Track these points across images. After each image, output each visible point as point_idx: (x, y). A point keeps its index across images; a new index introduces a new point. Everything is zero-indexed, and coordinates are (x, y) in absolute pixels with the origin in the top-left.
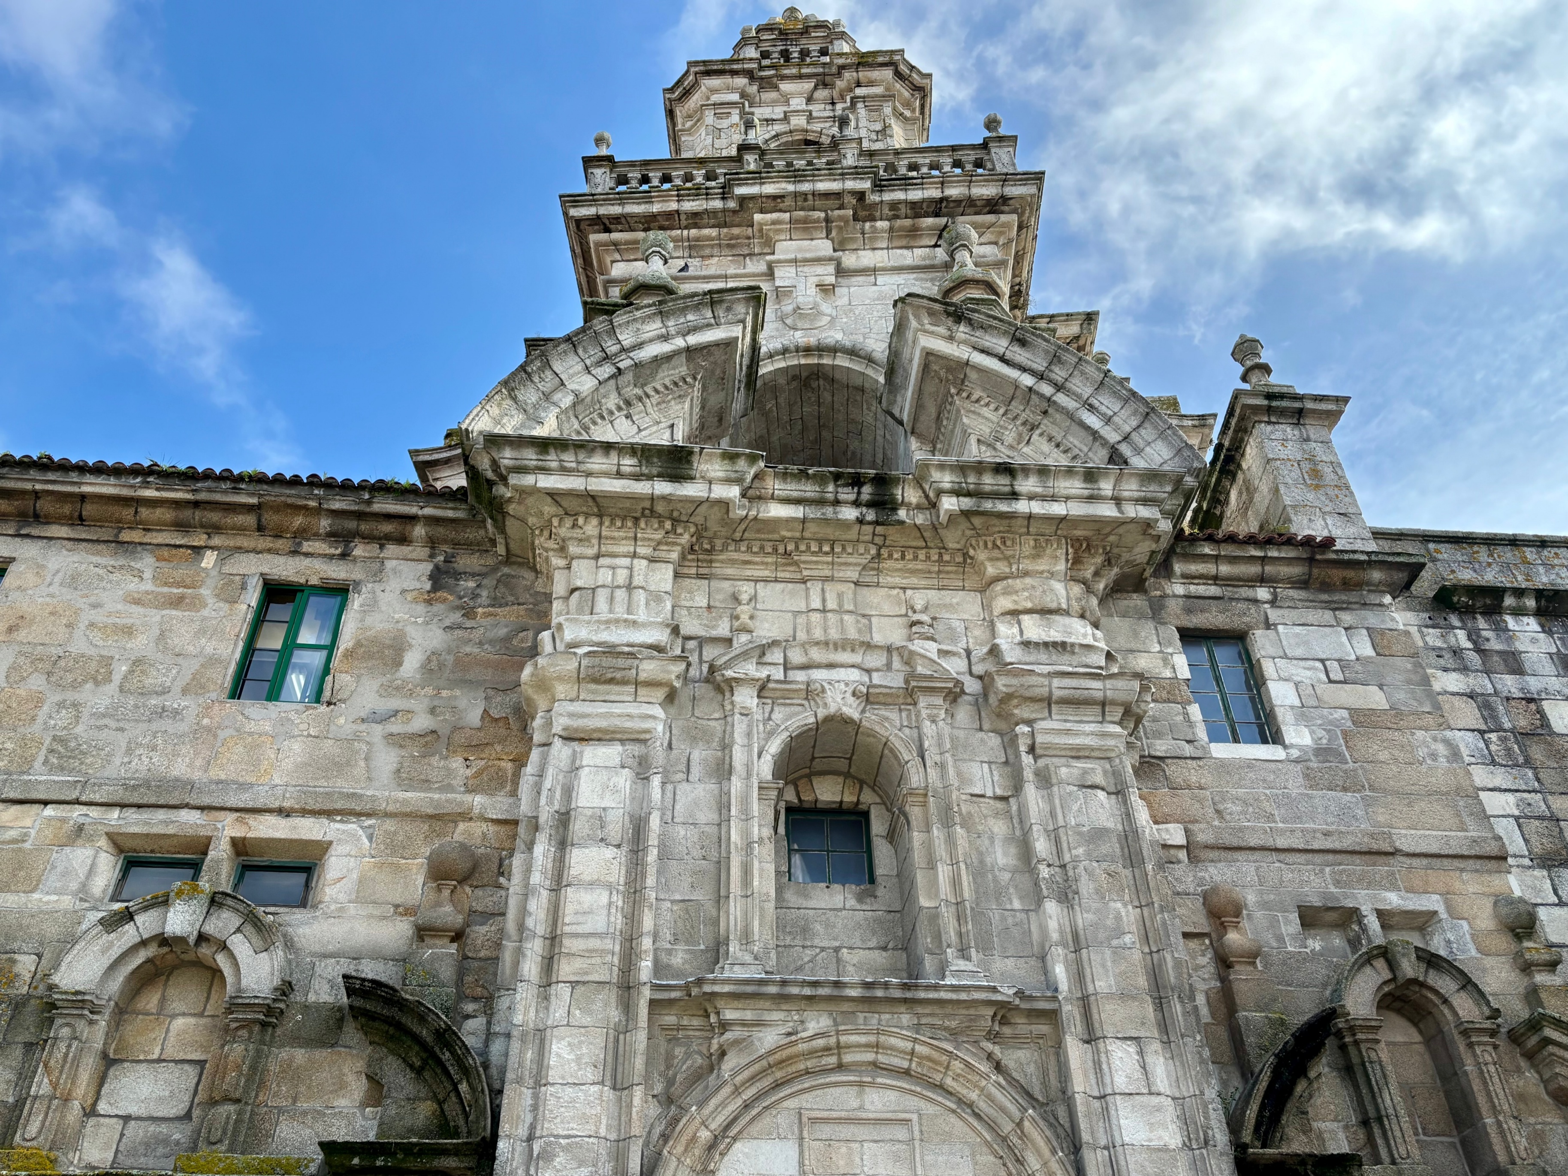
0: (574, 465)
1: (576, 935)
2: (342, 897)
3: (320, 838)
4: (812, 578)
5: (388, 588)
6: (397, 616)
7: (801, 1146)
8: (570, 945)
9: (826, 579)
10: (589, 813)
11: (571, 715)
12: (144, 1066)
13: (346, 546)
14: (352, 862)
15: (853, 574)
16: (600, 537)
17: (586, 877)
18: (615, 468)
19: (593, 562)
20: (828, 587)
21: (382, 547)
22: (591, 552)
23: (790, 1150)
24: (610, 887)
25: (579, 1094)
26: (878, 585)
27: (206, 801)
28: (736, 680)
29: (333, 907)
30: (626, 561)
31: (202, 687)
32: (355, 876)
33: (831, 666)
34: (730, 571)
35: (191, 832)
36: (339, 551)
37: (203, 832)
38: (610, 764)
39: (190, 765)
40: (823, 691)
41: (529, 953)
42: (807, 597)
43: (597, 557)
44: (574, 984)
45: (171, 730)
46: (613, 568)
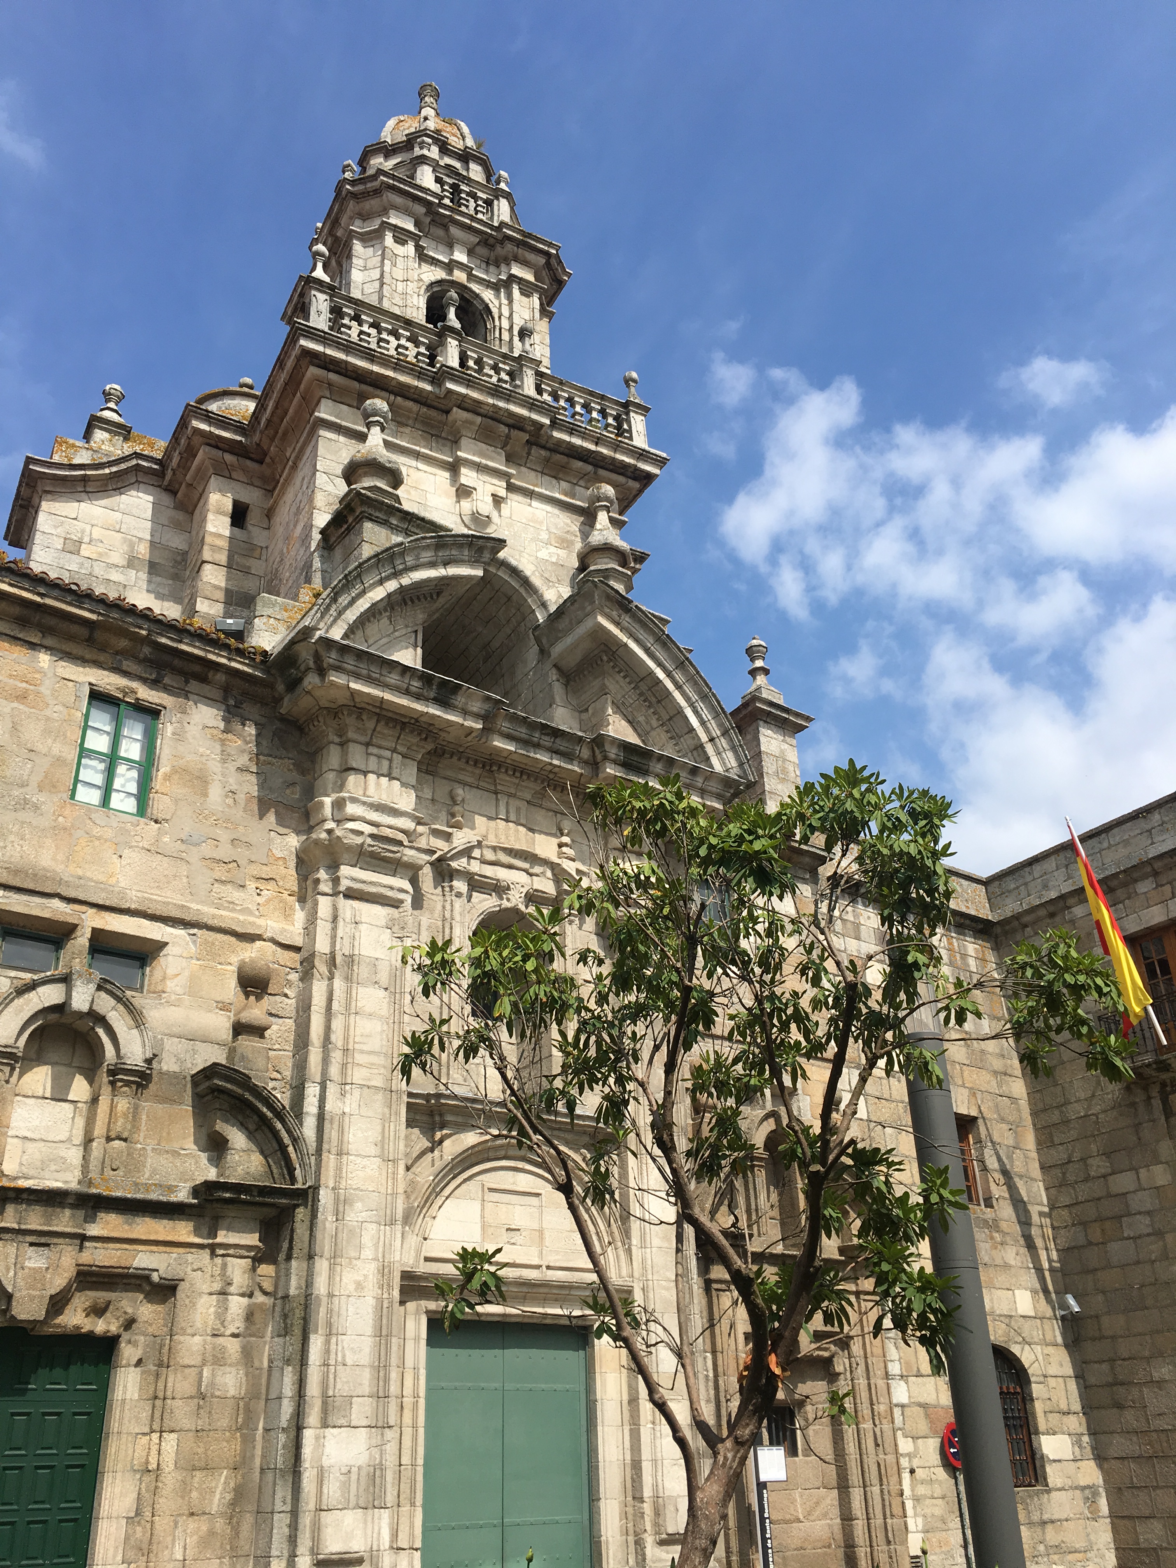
0: (377, 676)
1: (362, 1052)
2: (179, 990)
3: (159, 938)
4: (502, 792)
5: (192, 722)
6: (201, 750)
7: (483, 1205)
8: (359, 1058)
9: (510, 795)
10: (368, 960)
11: (353, 879)
12: (32, 1101)
13: (158, 673)
14: (184, 963)
15: (528, 797)
16: (374, 730)
17: (368, 1009)
18: (405, 686)
19: (364, 747)
20: (512, 801)
21: (187, 682)
22: (363, 739)
23: (477, 1205)
24: (380, 1018)
25: (365, 1161)
26: (541, 806)
27: (72, 894)
28: (457, 870)
29: (173, 997)
30: (388, 754)
31: (54, 787)
32: (187, 973)
33: (510, 867)
34: (449, 773)
35: (61, 919)
36: (153, 676)
37: (71, 920)
38: (378, 924)
39: (54, 859)
40: (508, 888)
41: (333, 1060)
42: (497, 806)
43: (368, 744)
44: (362, 1086)
45: (34, 823)
46: (379, 757)
